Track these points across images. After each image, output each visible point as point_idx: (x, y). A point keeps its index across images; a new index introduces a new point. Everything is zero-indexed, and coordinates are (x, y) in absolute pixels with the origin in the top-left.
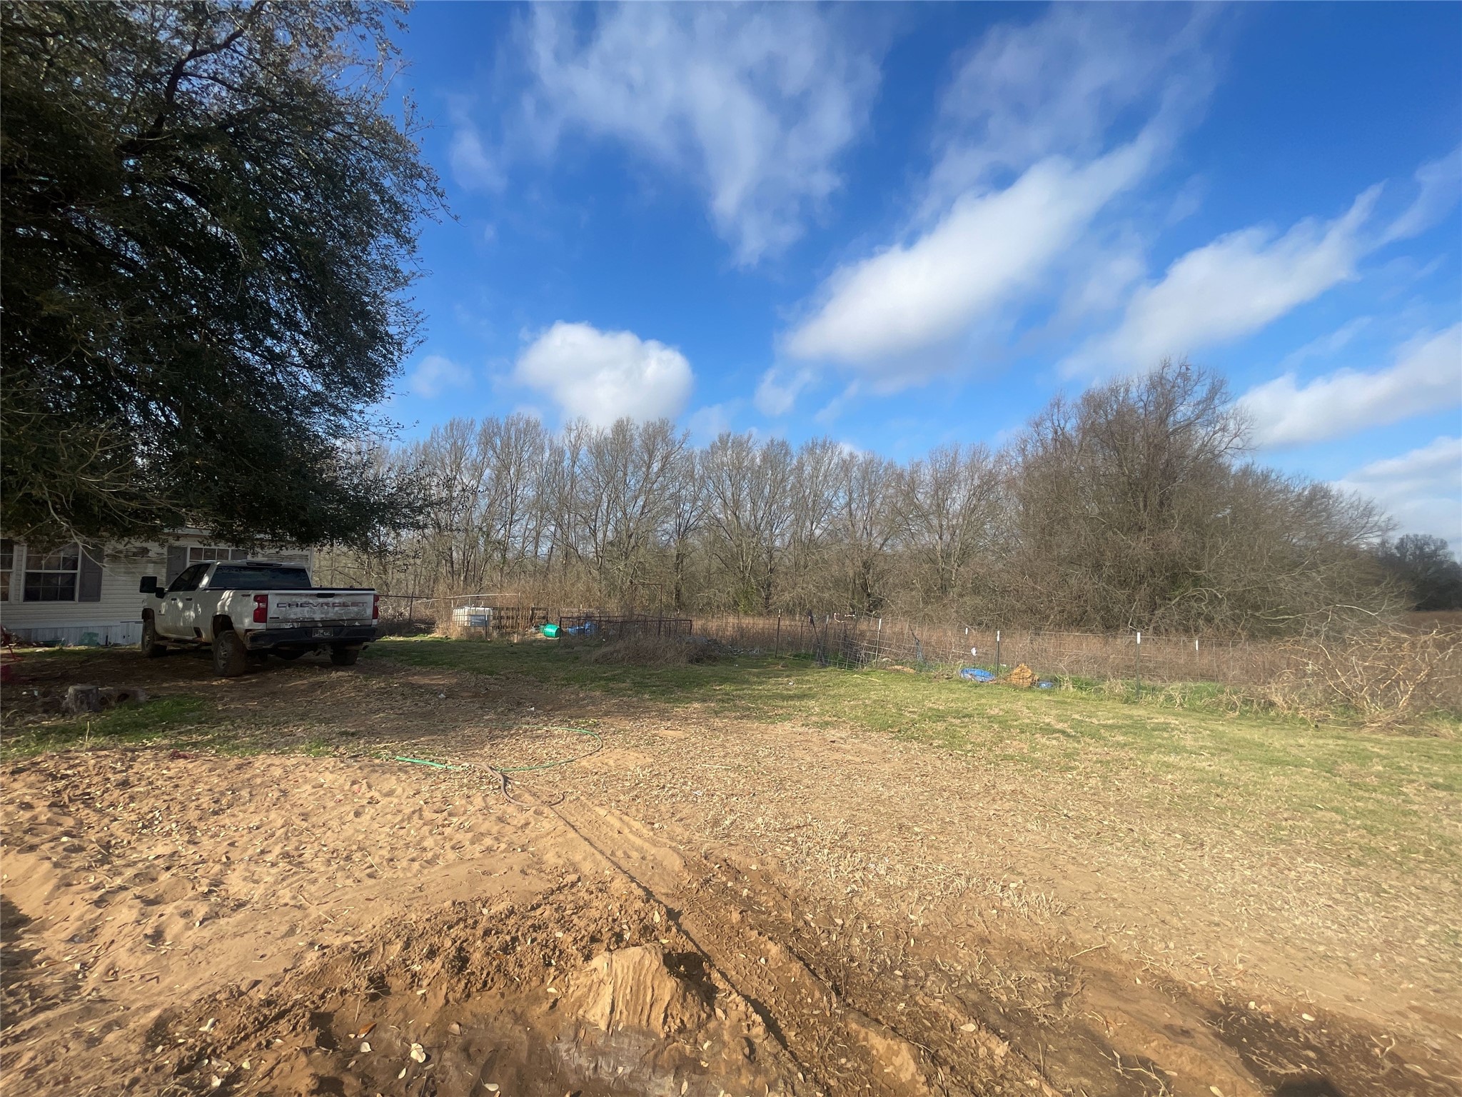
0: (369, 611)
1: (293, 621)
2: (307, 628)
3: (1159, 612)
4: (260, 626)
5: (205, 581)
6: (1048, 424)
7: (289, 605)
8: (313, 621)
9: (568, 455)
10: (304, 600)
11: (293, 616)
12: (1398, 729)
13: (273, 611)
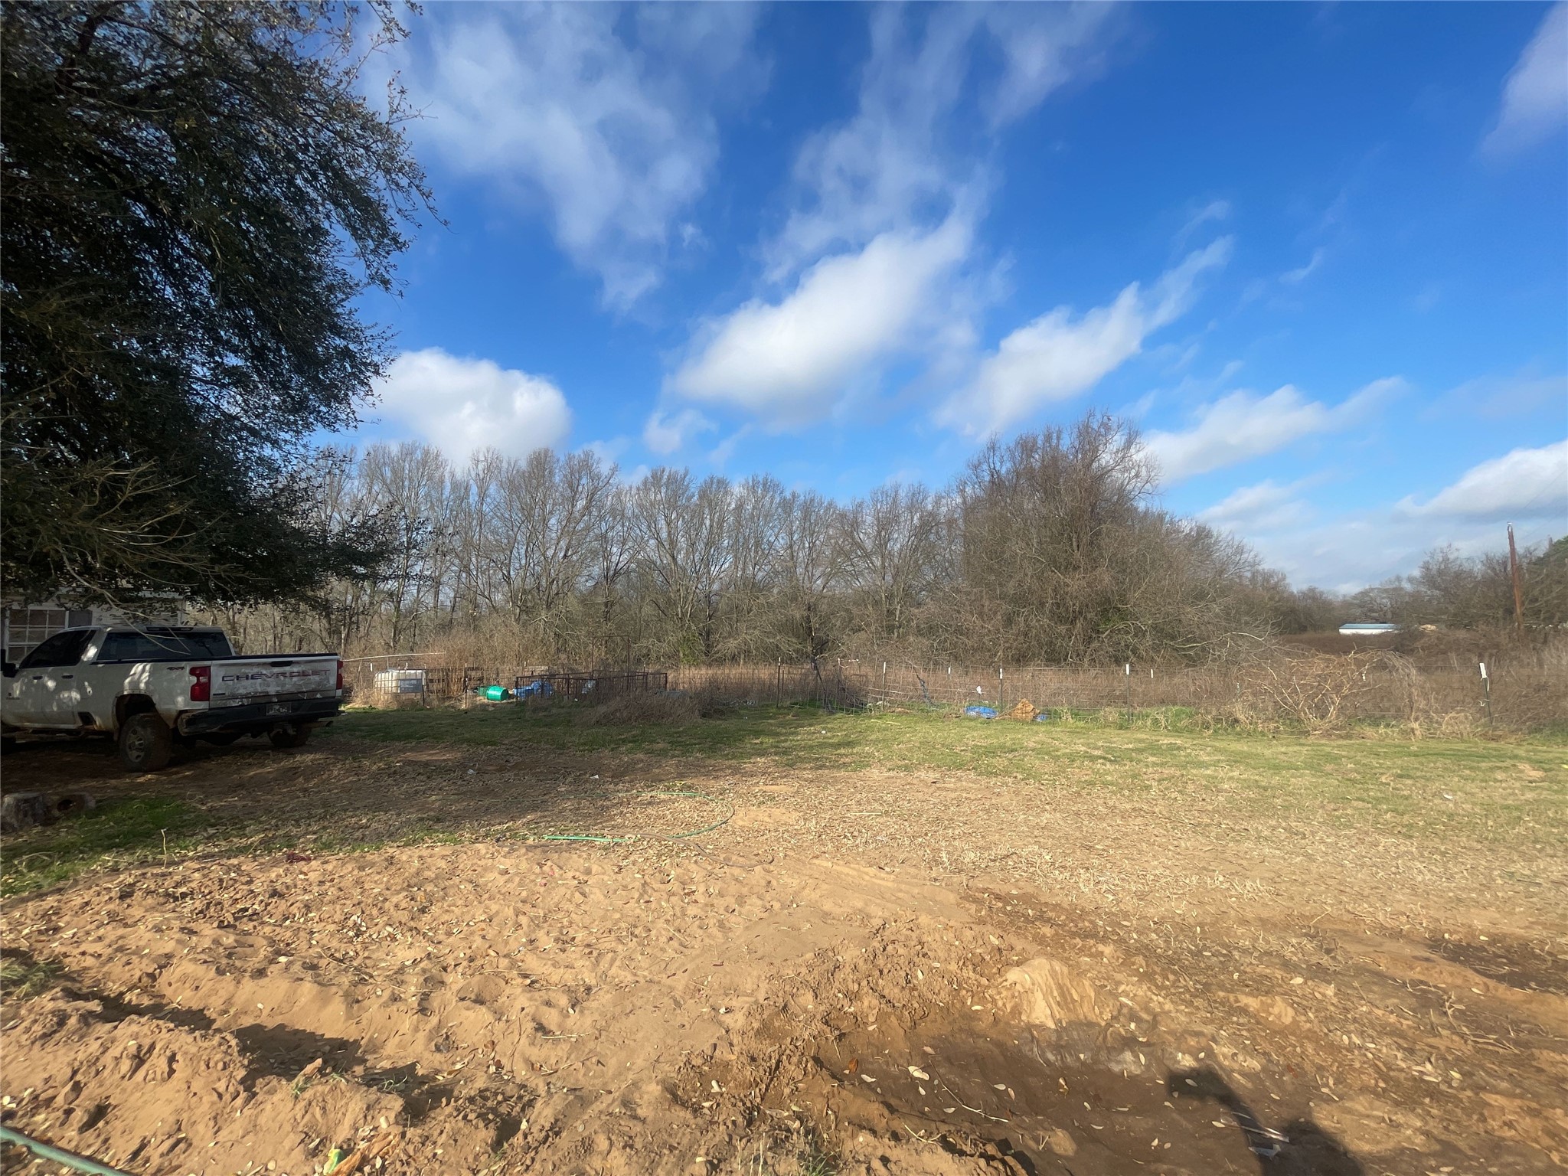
0: (333, 680)
1: (243, 697)
2: (259, 704)
3: (1095, 644)
4: (201, 706)
5: (92, 652)
6: (985, 467)
7: (238, 678)
8: (267, 695)
9: (474, 490)
10: (255, 670)
11: (242, 691)
12: (1336, 735)
13: (217, 685)
